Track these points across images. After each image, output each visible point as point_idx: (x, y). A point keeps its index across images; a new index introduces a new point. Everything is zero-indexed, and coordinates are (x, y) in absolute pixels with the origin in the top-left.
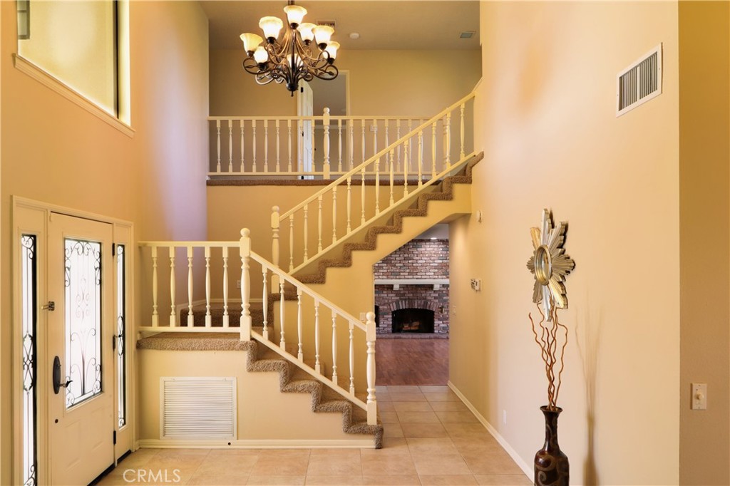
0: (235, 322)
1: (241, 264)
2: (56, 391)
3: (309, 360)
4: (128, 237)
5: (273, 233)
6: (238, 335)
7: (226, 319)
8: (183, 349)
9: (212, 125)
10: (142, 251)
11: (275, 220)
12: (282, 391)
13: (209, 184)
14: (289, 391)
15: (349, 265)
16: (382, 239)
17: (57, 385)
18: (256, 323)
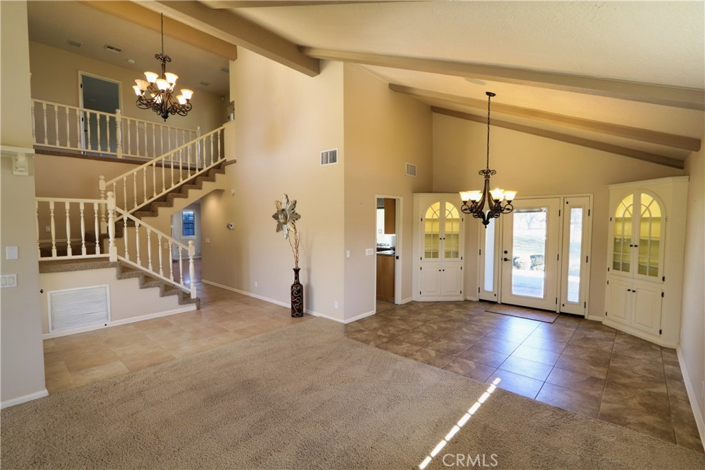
5: (101, 194)
6: (107, 259)
7: (98, 249)
8: (68, 271)
12: (141, 288)
16: (176, 201)
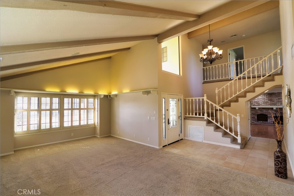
0: (203, 115)
1: (205, 102)
2: (168, 124)
3: (222, 125)
4: (182, 97)
6: (204, 118)
7: (201, 114)
9: (204, 69)
10: (185, 100)
11: (217, 91)
12: (214, 131)
13: (203, 83)
14: (216, 131)
15: (238, 102)
16: (248, 94)
17: (169, 123)
18: (208, 116)
